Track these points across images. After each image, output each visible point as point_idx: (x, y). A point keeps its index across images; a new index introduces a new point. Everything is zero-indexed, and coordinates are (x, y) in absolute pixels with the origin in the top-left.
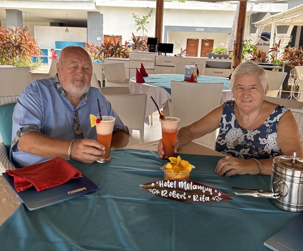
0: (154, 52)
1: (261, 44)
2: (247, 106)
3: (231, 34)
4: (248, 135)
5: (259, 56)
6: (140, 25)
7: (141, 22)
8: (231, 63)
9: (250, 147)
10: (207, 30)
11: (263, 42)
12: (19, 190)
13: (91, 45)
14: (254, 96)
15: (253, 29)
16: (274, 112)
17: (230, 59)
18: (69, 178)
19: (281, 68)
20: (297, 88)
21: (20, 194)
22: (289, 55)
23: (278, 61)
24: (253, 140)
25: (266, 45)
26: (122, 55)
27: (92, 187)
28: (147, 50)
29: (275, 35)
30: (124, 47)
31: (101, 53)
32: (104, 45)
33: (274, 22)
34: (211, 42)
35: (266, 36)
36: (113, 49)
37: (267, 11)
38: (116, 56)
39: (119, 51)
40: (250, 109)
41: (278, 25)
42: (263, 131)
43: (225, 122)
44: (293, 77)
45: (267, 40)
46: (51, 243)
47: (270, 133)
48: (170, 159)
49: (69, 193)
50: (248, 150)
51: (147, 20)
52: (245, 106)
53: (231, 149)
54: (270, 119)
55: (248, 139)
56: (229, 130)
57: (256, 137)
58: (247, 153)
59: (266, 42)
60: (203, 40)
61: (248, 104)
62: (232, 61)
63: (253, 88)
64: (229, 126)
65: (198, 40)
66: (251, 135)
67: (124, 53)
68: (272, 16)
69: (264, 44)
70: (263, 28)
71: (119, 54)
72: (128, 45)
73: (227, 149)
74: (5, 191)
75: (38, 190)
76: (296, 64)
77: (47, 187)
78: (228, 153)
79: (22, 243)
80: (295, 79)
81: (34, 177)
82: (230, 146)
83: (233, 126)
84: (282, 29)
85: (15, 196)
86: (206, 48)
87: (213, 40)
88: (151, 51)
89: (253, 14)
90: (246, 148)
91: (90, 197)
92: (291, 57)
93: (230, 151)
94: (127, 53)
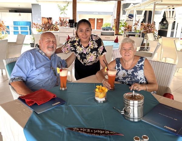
0: (73, 27)
1: (128, 21)
2: (127, 58)
3: (113, 16)
4: (128, 72)
5: (128, 28)
6: (62, 11)
7: (63, 10)
8: (114, 32)
9: (131, 77)
10: (99, 13)
11: (129, 19)
12: (30, 105)
13: (36, 24)
14: (130, 53)
15: (124, 13)
16: (139, 60)
17: (114, 30)
18: (51, 98)
19: (140, 34)
20: (148, 44)
21: (31, 107)
22: (143, 27)
23: (138, 31)
24: (131, 74)
25: (131, 21)
26: (54, 29)
27: (63, 102)
28: (68, 26)
29: (136, 15)
30: (55, 25)
31: (42, 28)
32: (44, 24)
33: (135, 9)
34: (102, 20)
35: (131, 16)
36: (49, 26)
37: (131, 3)
38: (51, 30)
39: (53, 27)
40: (129, 59)
41: (137, 10)
42: (135, 69)
43: (117, 68)
44: (146, 39)
45: (131, 18)
46: (53, 126)
47: (139, 70)
48: (97, 86)
49: (53, 105)
50: (130, 78)
51: (66, 9)
52: (126, 58)
53: (121, 79)
54: (138, 64)
55: (129, 74)
56: (119, 71)
57: (133, 72)
58: (129, 80)
59: (131, 19)
60: (97, 19)
61: (127, 57)
62: (114, 31)
63: (130, 49)
64: (119, 70)
65: (95, 19)
66: (130, 72)
67: (56, 28)
68: (134, 6)
69: (130, 20)
70: (129, 12)
71: (53, 29)
72: (57, 23)
73: (120, 80)
74: (23, 106)
75: (39, 105)
76: (147, 32)
77: (42, 103)
78: (120, 81)
79: (41, 127)
80: (147, 40)
81: (34, 99)
82: (121, 78)
83: (121, 69)
84: (139, 12)
85: (28, 108)
86: (99, 24)
87: (103, 19)
88: (71, 27)
89: (124, 4)
90: (128, 78)
91: (63, 106)
92: (145, 28)
93: (121, 80)
94: (57, 28)
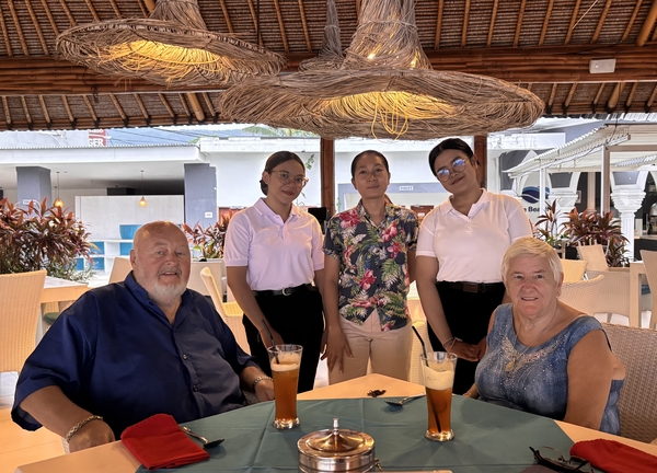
2: (530, 307)
10: (418, 187)
11: (528, 204)
13: (194, 228)
14: (540, 289)
15: (506, 183)
31: (216, 242)
33: (544, 167)
35: (531, 194)
37: (527, 148)
40: (536, 311)
41: (551, 172)
45: (534, 202)
52: (527, 307)
61: (531, 303)
63: (540, 277)
68: (538, 157)
84: (560, 180)
89: (504, 154)
92: (579, 229)
